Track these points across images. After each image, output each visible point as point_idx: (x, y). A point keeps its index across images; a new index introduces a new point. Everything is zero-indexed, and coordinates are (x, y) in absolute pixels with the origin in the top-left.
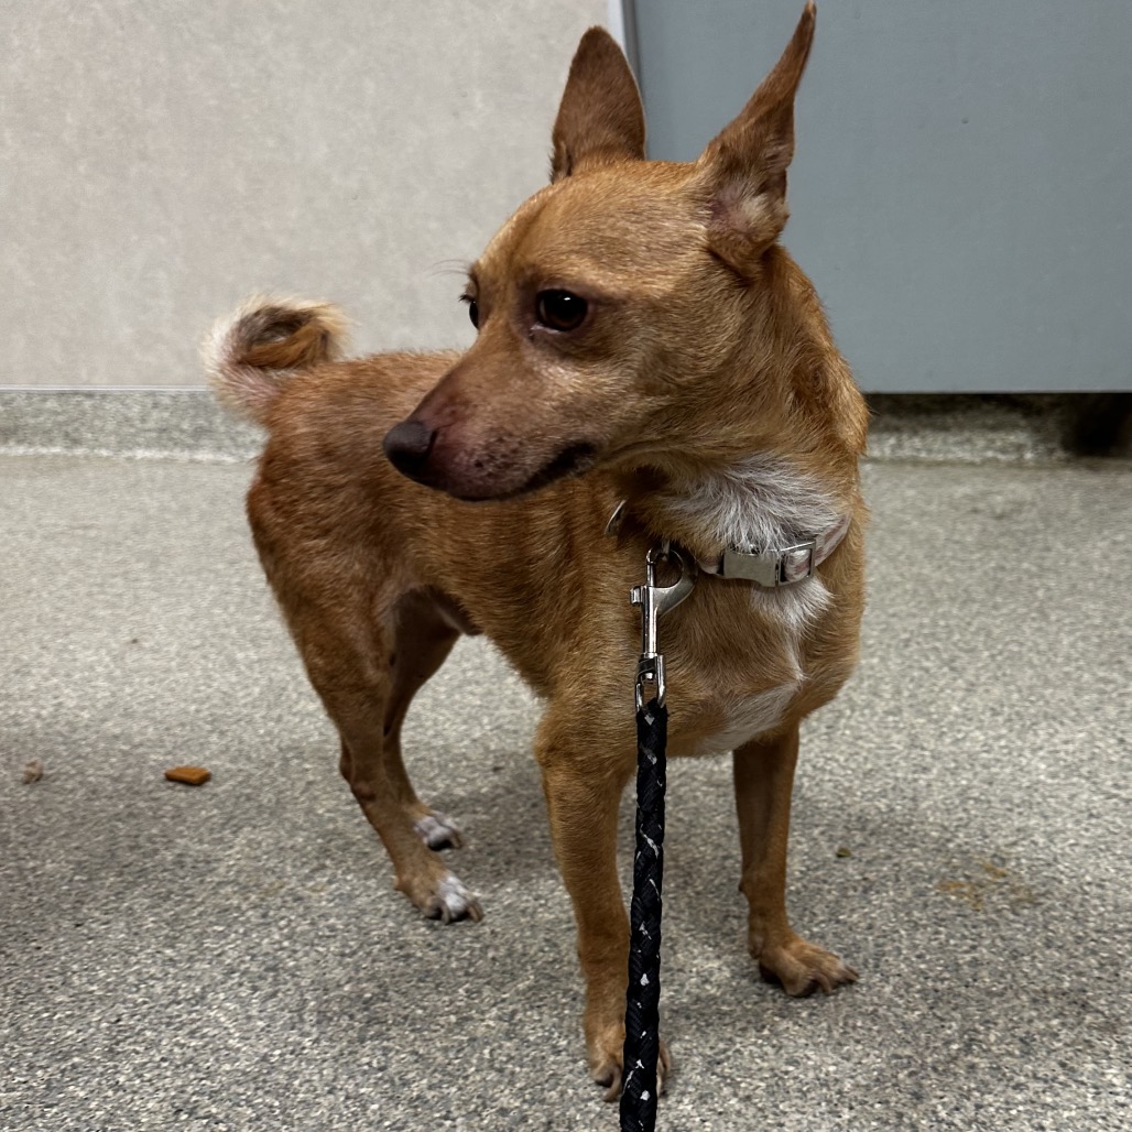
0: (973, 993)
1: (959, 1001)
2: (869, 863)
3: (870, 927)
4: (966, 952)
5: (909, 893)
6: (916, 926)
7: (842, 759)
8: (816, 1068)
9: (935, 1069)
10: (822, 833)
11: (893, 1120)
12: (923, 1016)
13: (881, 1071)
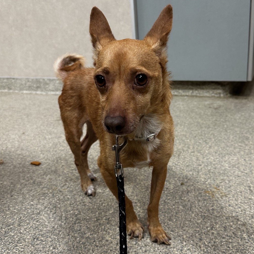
0: (213, 216)
1: (210, 218)
2: (188, 186)
3: (189, 201)
4: (211, 207)
5: (197, 193)
6: (199, 201)
7: (181, 162)
8: (178, 233)
9: (204, 233)
10: (178, 179)
11: (195, 245)
12: (201, 221)
13: (192, 234)
